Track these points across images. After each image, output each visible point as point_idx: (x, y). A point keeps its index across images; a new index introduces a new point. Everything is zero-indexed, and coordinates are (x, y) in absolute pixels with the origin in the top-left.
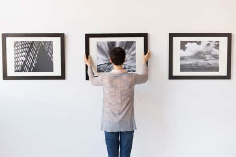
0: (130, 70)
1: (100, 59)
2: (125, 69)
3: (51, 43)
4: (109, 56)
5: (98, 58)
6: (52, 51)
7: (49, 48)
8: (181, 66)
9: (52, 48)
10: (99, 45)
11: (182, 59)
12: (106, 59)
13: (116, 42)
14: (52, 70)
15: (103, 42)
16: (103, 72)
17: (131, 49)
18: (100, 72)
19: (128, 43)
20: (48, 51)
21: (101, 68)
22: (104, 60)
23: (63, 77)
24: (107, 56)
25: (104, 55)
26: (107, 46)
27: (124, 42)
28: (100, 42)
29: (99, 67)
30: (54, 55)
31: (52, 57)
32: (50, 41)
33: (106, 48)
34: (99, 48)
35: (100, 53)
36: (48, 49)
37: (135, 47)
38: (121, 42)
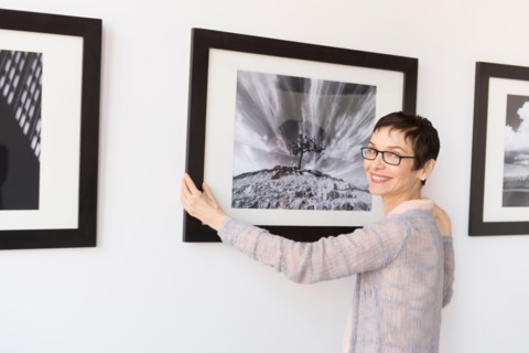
0: (352, 202)
1: (247, 150)
2: (337, 196)
3: (32, 60)
4: (280, 138)
5: (238, 145)
6: (37, 105)
7: (22, 86)
9: (39, 87)
10: (246, 84)
11: (510, 159)
12: (267, 149)
14: (31, 202)
15: (263, 77)
16: (255, 206)
18: (242, 205)
20: (17, 102)
21: (248, 192)
25: (261, 134)
28: (248, 75)
29: (239, 185)
30: (44, 125)
31: (34, 132)
32: (27, 49)
33: (270, 100)
35: (246, 121)
36: (18, 93)
38: (326, 82)
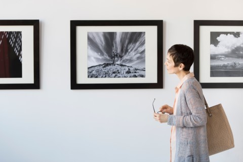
0: (137, 74)
1: (92, 58)
2: (130, 72)
3: (19, 34)
4: (105, 53)
5: (89, 57)
6: (21, 47)
7: (16, 41)
8: (212, 68)
9: (21, 41)
10: (91, 36)
11: (213, 58)
12: (101, 57)
13: (116, 33)
14: (20, 75)
15: (97, 33)
16: (97, 77)
17: (138, 44)
18: (92, 77)
19: (133, 34)
20: (15, 46)
21: (94, 72)
22: (97, 59)
23: (36, 85)
24: (102, 54)
25: (97, 52)
26: (102, 39)
27: (128, 33)
28: (92, 33)
29: (90, 70)
30: (23, 52)
31: (20, 55)
32: (17, 31)
33: (101, 41)
34: (91, 41)
35: (91, 49)
36: (15, 43)
37: (145, 41)
38: (123, 33)
